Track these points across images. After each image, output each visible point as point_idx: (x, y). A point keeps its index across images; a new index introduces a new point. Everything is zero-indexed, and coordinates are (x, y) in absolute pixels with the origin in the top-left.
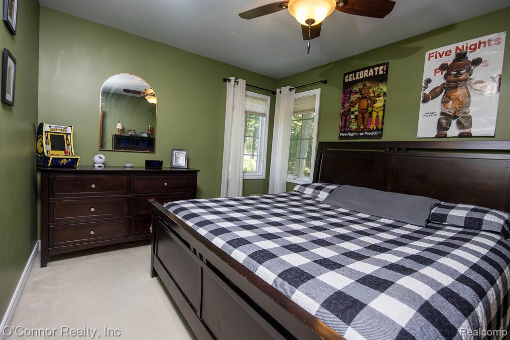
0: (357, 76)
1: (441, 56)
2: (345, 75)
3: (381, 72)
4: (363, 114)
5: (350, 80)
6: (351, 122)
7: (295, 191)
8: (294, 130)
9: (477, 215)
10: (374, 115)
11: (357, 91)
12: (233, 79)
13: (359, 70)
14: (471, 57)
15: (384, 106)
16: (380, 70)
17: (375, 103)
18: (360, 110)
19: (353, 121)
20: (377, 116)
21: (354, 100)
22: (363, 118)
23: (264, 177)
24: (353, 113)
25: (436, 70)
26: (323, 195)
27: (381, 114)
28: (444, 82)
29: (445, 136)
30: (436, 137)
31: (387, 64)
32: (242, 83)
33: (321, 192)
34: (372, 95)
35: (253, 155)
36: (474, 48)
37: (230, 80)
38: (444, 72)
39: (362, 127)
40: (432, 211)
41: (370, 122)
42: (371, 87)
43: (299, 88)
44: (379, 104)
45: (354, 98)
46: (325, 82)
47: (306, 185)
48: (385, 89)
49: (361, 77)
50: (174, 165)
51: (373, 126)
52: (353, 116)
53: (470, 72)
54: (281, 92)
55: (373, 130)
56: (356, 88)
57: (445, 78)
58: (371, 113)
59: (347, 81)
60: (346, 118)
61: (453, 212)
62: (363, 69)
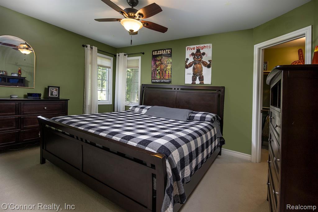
0: (158, 52)
1: (192, 50)
2: (153, 51)
3: (169, 53)
4: (162, 72)
5: (156, 54)
6: (157, 75)
7: (130, 110)
8: (130, 76)
9: (204, 115)
10: (167, 72)
11: (159, 60)
12: (89, 46)
13: (159, 50)
14: (202, 51)
15: (171, 68)
16: (169, 51)
17: (167, 67)
18: (161, 69)
19: (158, 74)
20: (168, 73)
21: (158, 64)
22: (162, 73)
23: (111, 103)
24: (158, 71)
25: (190, 55)
26: (144, 111)
27: (170, 72)
28: (193, 60)
29: (195, 84)
30: (192, 84)
31: (171, 49)
32: (95, 49)
33: (143, 110)
34: (166, 63)
35: (102, 90)
36: (203, 48)
37: (87, 46)
38: (193, 56)
39: (162, 78)
40: (189, 115)
41: (166, 76)
42: (165, 59)
43: (130, 55)
44: (169, 67)
45: (158, 63)
46: (143, 53)
47: (136, 107)
48: (171, 61)
49: (160, 54)
50: (50, 96)
51: (167, 78)
52: (158, 72)
53: (201, 58)
54: (119, 55)
55: (167, 79)
56: (158, 58)
57: (194, 59)
58: (166, 71)
59: (154, 54)
60: (154, 73)
61: (197, 115)
62: (161, 50)
